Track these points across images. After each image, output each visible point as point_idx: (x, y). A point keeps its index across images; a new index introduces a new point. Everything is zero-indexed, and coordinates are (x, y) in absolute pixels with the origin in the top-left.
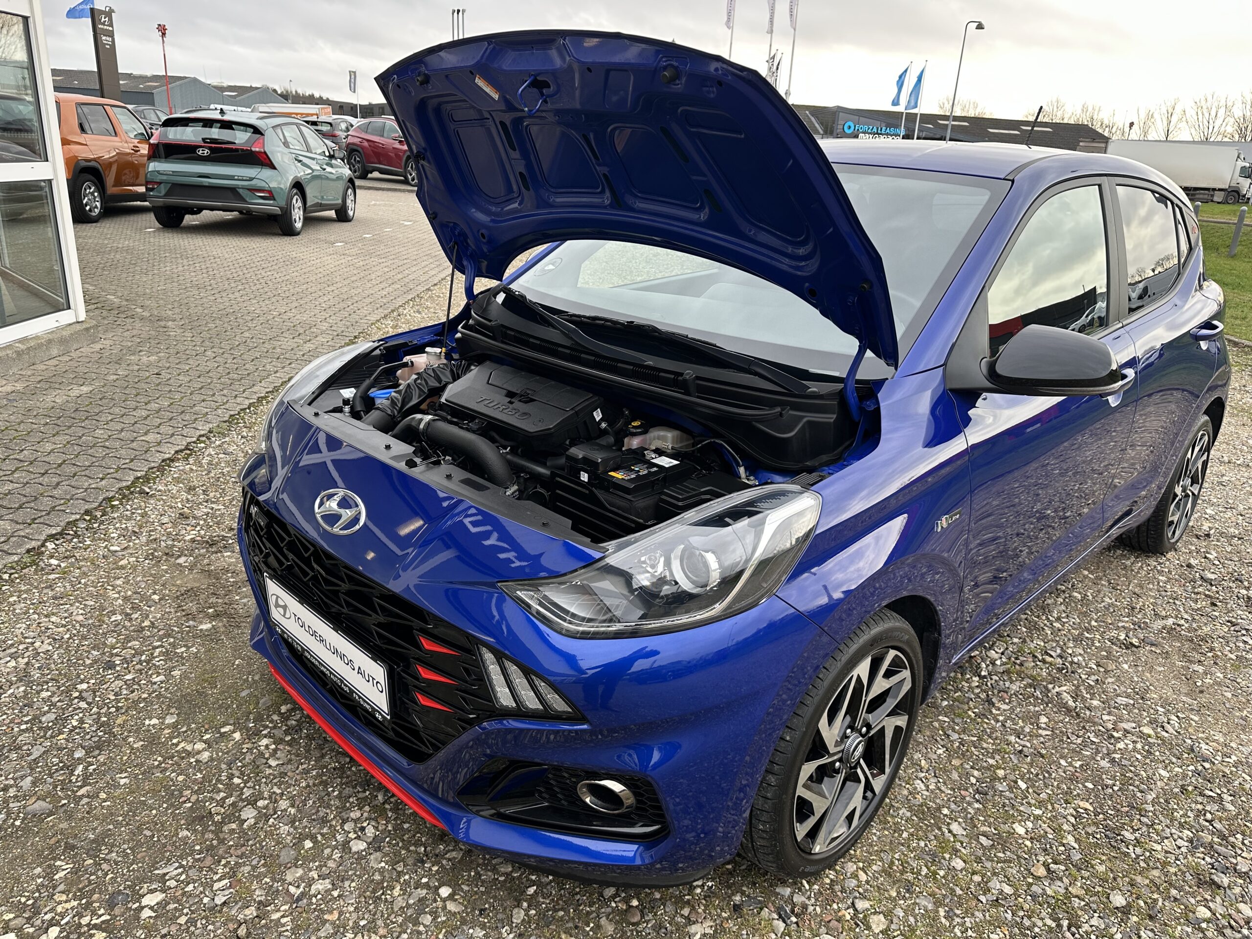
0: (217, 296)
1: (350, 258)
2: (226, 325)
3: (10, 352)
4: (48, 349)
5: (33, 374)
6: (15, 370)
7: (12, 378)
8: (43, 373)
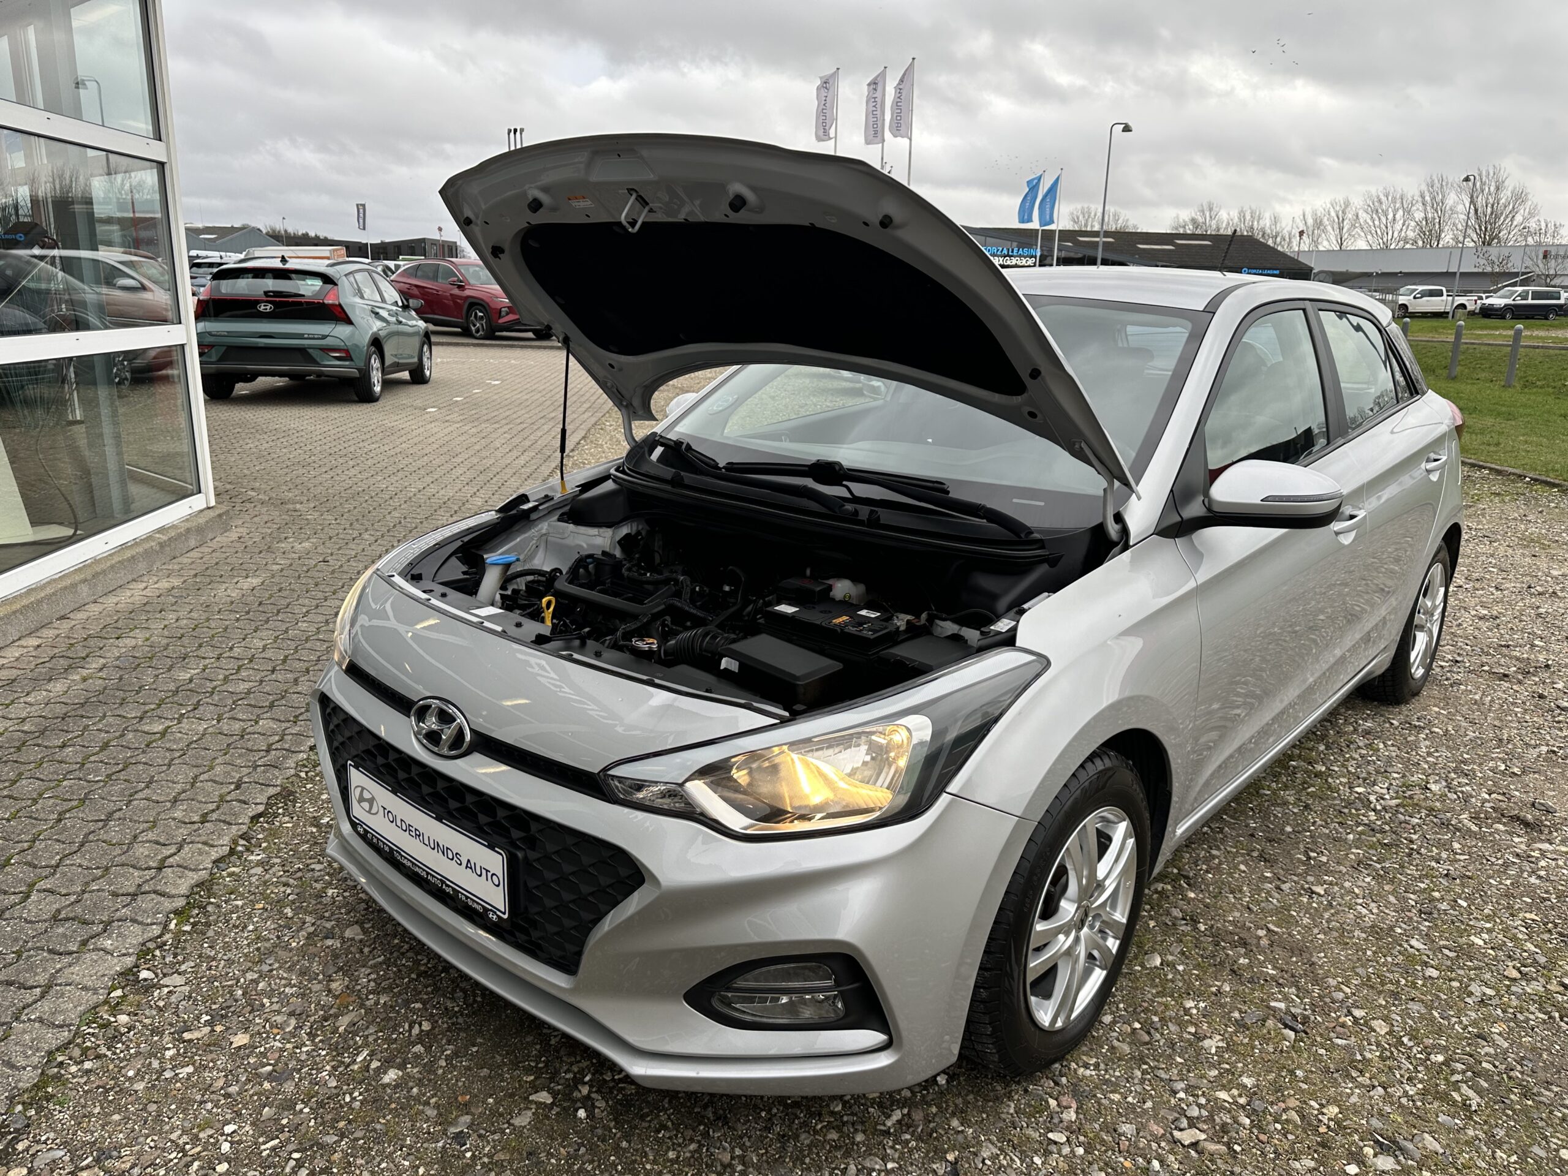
0: (332, 473)
1: (458, 425)
2: (364, 505)
3: (153, 544)
4: (187, 539)
5: (182, 569)
6: (158, 564)
7: (160, 574)
8: (193, 566)
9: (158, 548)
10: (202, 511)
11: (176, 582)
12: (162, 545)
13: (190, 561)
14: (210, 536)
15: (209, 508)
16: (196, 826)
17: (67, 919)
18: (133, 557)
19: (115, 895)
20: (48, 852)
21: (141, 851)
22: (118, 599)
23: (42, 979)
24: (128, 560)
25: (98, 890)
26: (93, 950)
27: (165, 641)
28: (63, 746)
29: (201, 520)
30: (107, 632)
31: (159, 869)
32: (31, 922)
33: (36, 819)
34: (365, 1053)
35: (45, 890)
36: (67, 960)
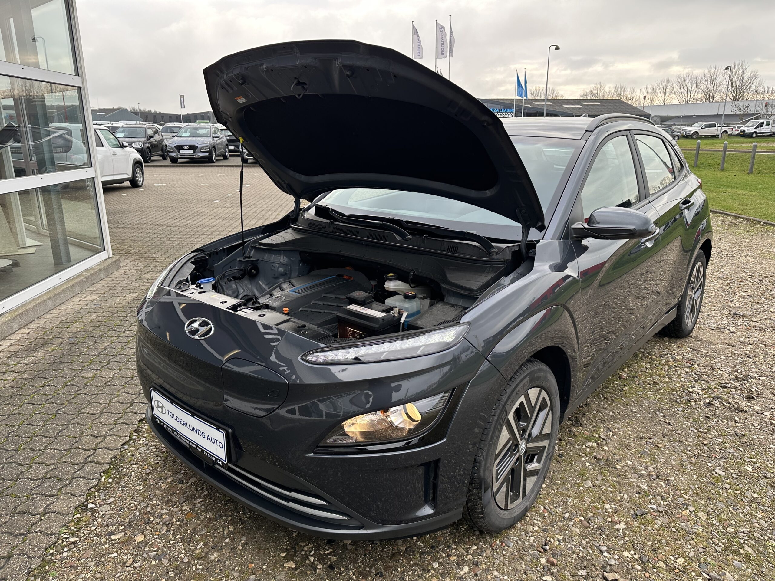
3: (83, 278)
4: (99, 274)
5: (97, 290)
6: (86, 287)
7: (87, 293)
8: (103, 288)
9: (85, 280)
10: (106, 260)
11: (95, 297)
12: (87, 278)
13: (101, 285)
14: (110, 272)
15: (109, 258)
16: (111, 427)
17: (51, 478)
18: (73, 285)
19: (74, 464)
20: (41, 443)
21: (85, 440)
22: (67, 307)
23: (41, 510)
24: (71, 287)
25: (65, 462)
26: (64, 494)
27: (91, 329)
28: (44, 386)
29: (106, 264)
30: (63, 325)
31: (95, 450)
32: (33, 480)
33: (32, 425)
34: (202, 543)
35: (39, 463)
36: (52, 499)
